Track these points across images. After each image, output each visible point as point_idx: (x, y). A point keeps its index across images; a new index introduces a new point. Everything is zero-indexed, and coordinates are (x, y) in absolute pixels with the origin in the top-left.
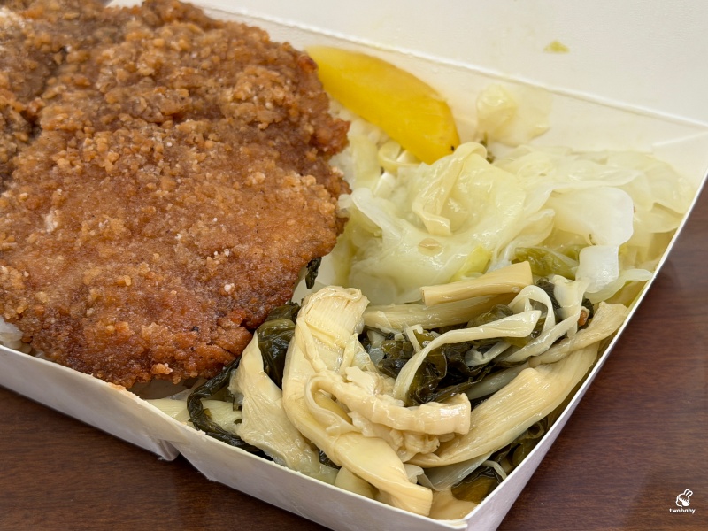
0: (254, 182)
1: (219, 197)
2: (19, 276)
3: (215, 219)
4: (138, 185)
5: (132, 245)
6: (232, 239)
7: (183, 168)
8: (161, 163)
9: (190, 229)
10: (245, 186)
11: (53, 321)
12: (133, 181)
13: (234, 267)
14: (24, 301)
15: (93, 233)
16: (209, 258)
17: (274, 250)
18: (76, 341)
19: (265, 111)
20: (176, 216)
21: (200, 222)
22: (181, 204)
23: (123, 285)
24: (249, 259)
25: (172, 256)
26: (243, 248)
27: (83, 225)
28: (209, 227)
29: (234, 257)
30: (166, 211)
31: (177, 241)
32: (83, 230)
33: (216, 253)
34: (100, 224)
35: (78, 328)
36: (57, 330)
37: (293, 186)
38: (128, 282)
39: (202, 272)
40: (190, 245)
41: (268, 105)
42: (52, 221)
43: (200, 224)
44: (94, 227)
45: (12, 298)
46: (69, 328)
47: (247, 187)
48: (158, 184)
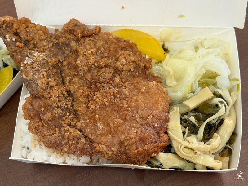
0: (143, 91)
1: (140, 101)
2: (104, 146)
3: (143, 108)
4: (118, 106)
5: (126, 124)
6: (150, 112)
7: (125, 95)
8: (118, 96)
9: (138, 113)
10: (142, 93)
11: (119, 154)
12: (116, 106)
13: (154, 119)
14: (110, 153)
15: (115, 125)
16: (147, 119)
17: (161, 109)
18: (128, 157)
19: (131, 65)
20: (133, 111)
21: (139, 110)
22: (132, 107)
23: (132, 138)
24: (157, 115)
25: (138, 123)
26: (154, 112)
27: (111, 124)
28: (142, 110)
29: (153, 116)
30: (129, 111)
31: (137, 118)
32: (112, 125)
33: (149, 117)
34: (115, 122)
35: (126, 153)
36: (121, 156)
37: (152, 87)
38: (134, 137)
39: (147, 124)
40: (141, 118)
41: (131, 63)
42: (100, 125)
43: (140, 110)
44: (114, 124)
45: (106, 153)
46: (124, 154)
47: (143, 93)
48: (123, 103)
